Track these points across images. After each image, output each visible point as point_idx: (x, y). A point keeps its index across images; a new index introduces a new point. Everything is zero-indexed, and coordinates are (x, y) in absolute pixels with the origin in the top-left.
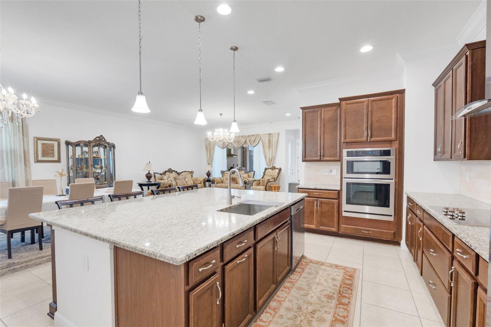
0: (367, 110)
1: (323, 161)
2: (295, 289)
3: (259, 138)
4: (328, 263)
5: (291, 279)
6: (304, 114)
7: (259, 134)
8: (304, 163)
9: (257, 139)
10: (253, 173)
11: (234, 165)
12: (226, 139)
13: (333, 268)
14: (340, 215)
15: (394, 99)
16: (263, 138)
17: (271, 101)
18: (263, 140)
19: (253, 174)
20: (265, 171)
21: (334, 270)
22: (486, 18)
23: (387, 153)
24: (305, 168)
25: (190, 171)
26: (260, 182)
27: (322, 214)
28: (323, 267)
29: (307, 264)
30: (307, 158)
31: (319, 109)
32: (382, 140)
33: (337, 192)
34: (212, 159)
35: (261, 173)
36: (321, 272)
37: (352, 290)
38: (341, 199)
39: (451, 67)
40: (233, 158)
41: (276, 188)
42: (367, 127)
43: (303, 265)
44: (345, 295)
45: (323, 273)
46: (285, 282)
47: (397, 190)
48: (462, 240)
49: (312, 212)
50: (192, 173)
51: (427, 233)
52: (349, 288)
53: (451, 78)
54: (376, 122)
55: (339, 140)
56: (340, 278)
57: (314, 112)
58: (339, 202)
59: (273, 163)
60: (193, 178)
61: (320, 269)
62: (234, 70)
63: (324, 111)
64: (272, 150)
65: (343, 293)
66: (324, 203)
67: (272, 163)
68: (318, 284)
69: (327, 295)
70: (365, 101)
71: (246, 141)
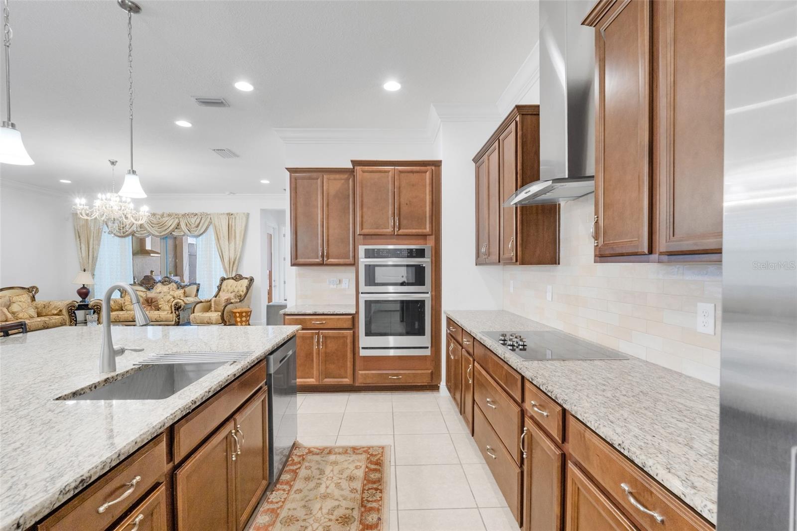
0: (393, 186)
1: (327, 265)
2: (279, 524)
3: (209, 219)
4: (339, 447)
5: (272, 502)
6: (293, 180)
7: (209, 213)
8: (294, 268)
9: (202, 221)
10: (195, 287)
11: (152, 272)
12: (126, 218)
13: (349, 455)
14: (357, 355)
15: (428, 173)
16: (216, 221)
17: (230, 151)
18: (217, 224)
19: (196, 290)
20: (222, 283)
21: (351, 459)
22: (539, 68)
23: (421, 253)
24: (296, 277)
25: (27, 287)
26: (211, 305)
27: (327, 358)
28: (332, 458)
29: (303, 459)
30: (301, 260)
31: (320, 174)
32: (413, 234)
33: (351, 317)
34: (95, 259)
35: (214, 287)
36: (328, 470)
37: (381, 490)
38: (356, 330)
39: (497, 137)
40: (150, 257)
41: (244, 314)
42: (393, 212)
43: (295, 464)
44: (372, 506)
45: (332, 471)
46: (258, 516)
47: (434, 308)
48: (541, 388)
49: (309, 356)
50: (32, 291)
51: (480, 373)
52: (376, 489)
53: (497, 151)
54: (406, 205)
55: (352, 232)
56: (360, 473)
57: (310, 178)
58: (354, 333)
59: (237, 269)
60: (34, 303)
61: (326, 464)
62: (130, 55)
63: (329, 179)
64: (235, 245)
65: (369, 501)
66: (330, 337)
67: (235, 268)
68: (325, 497)
69: (341, 517)
70: (389, 171)
71: (178, 224)
